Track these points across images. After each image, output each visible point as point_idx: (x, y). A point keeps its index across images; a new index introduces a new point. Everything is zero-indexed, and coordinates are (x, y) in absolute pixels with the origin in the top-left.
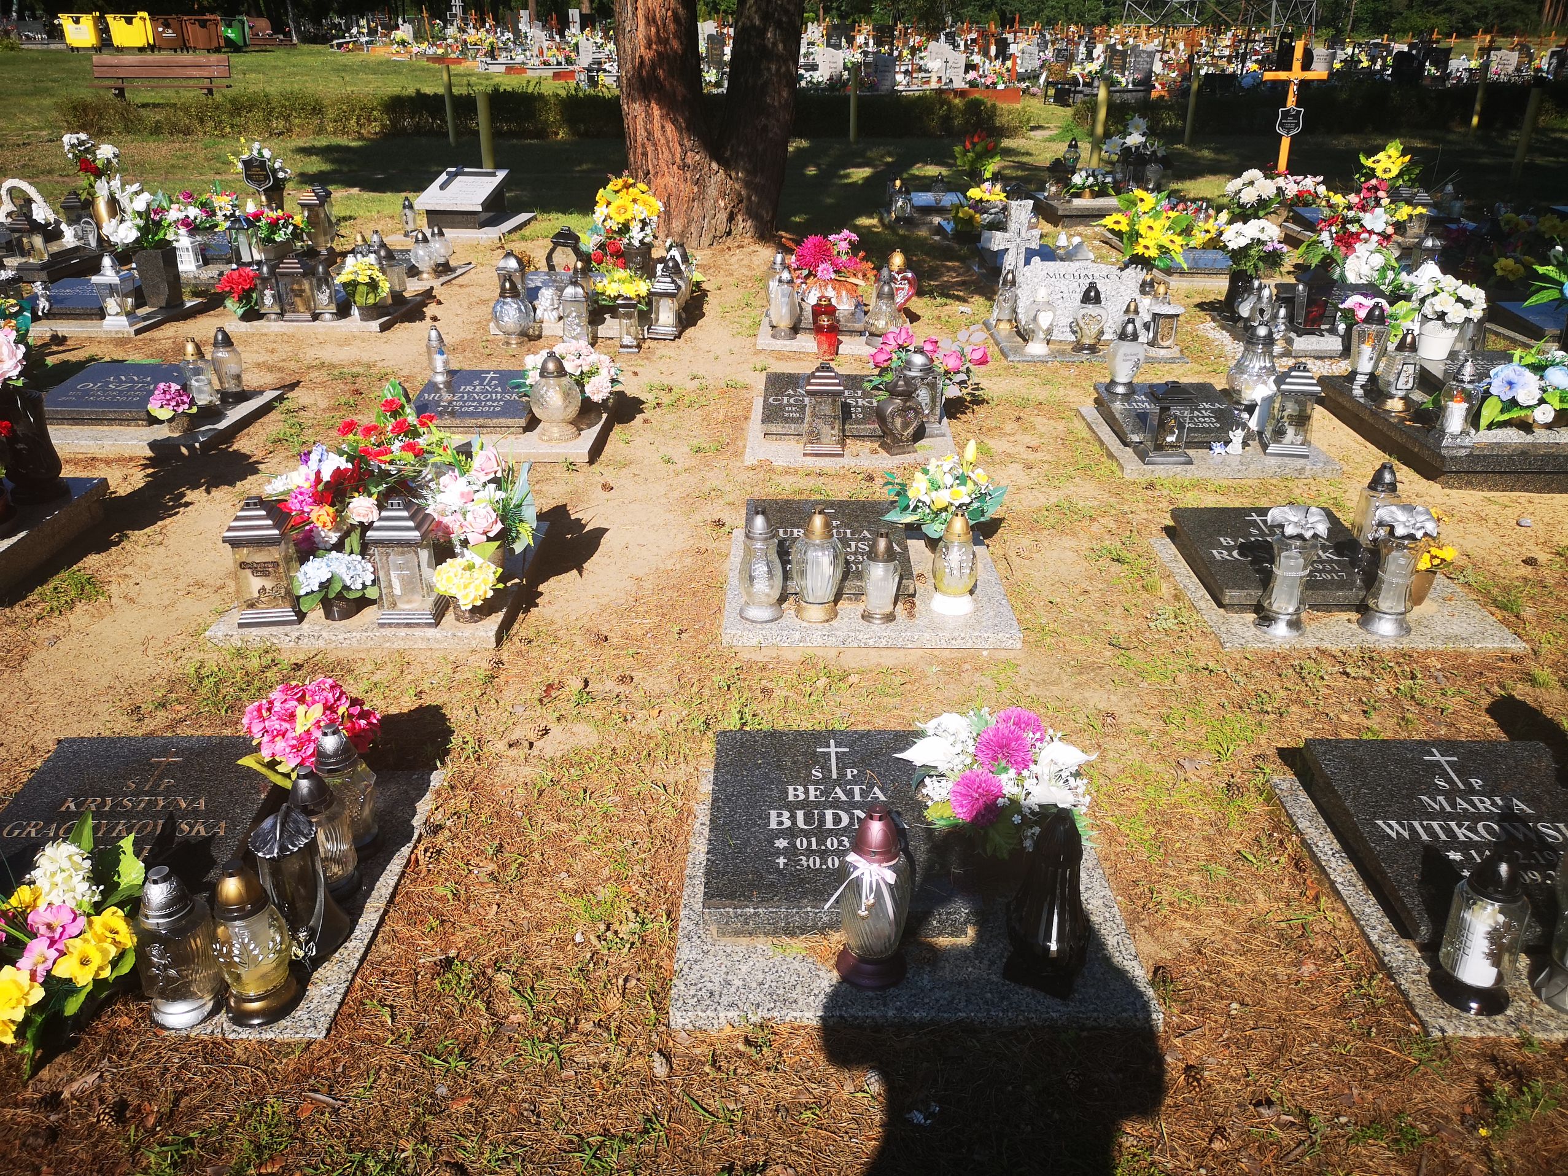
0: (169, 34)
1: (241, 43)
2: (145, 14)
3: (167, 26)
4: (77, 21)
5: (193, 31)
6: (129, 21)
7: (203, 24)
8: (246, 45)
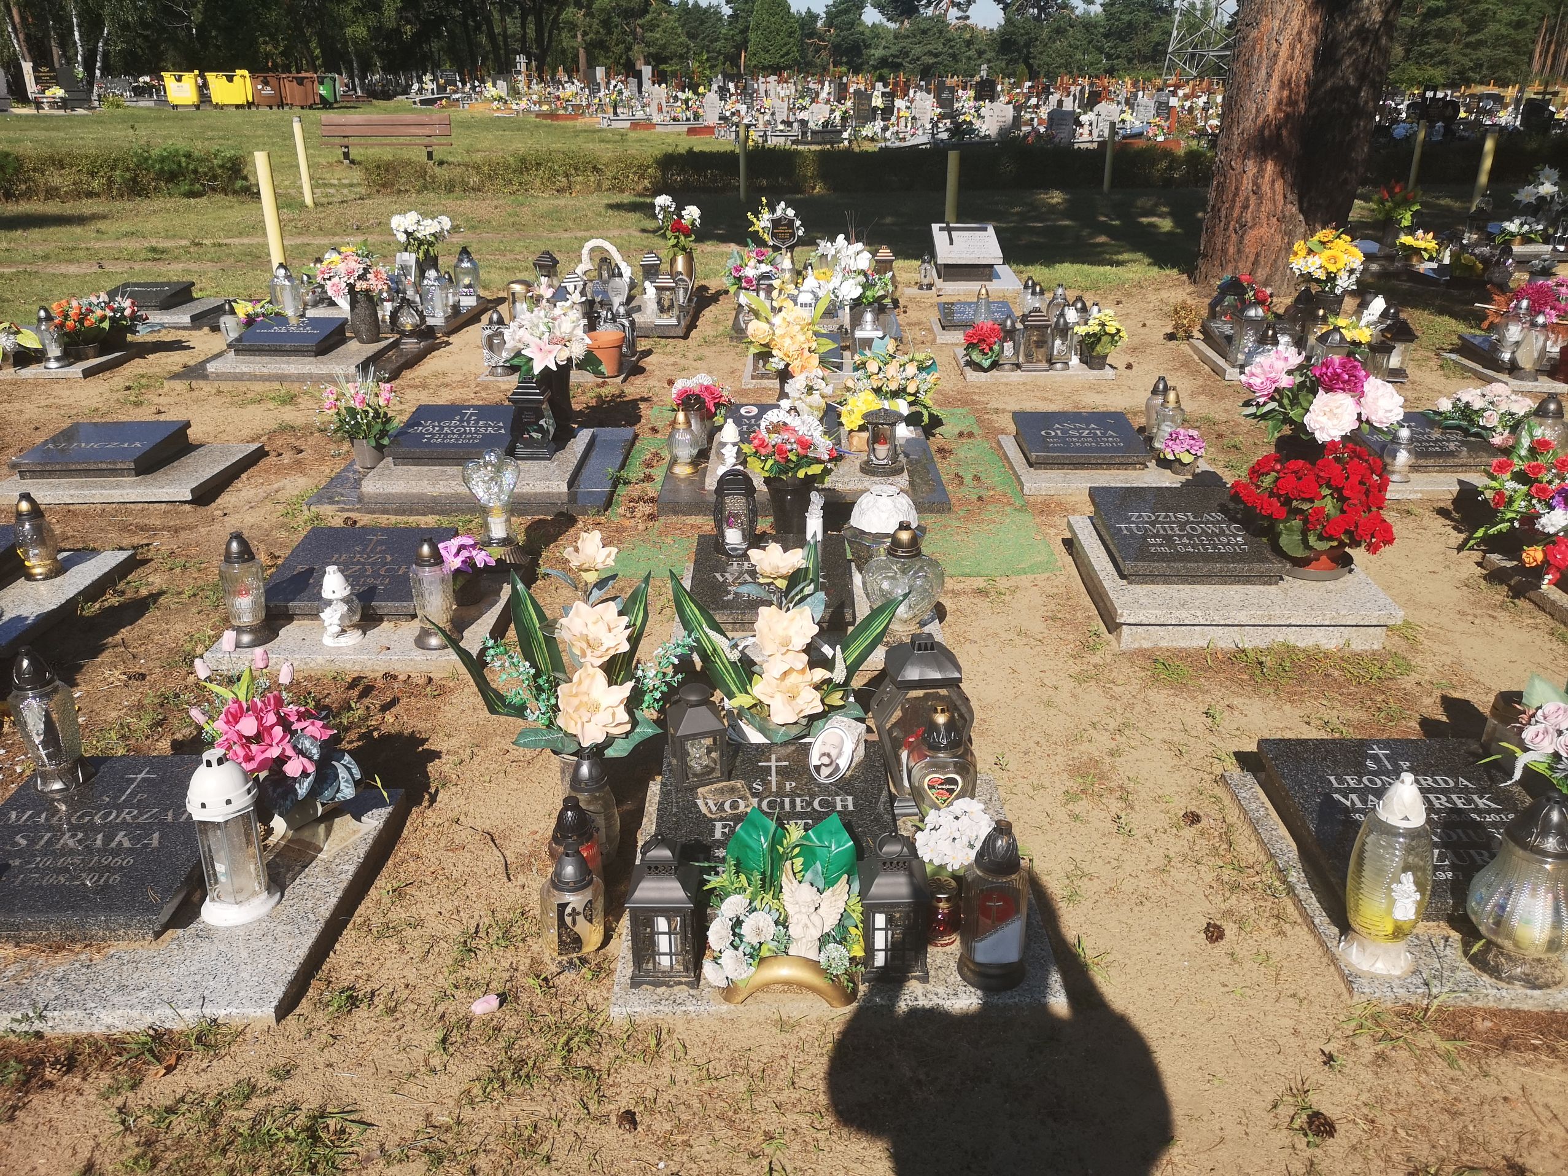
0: (268, 91)
1: (332, 100)
2: (246, 72)
3: (266, 83)
4: (179, 79)
5: (290, 89)
6: (230, 79)
7: (301, 82)
8: (336, 101)
